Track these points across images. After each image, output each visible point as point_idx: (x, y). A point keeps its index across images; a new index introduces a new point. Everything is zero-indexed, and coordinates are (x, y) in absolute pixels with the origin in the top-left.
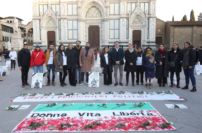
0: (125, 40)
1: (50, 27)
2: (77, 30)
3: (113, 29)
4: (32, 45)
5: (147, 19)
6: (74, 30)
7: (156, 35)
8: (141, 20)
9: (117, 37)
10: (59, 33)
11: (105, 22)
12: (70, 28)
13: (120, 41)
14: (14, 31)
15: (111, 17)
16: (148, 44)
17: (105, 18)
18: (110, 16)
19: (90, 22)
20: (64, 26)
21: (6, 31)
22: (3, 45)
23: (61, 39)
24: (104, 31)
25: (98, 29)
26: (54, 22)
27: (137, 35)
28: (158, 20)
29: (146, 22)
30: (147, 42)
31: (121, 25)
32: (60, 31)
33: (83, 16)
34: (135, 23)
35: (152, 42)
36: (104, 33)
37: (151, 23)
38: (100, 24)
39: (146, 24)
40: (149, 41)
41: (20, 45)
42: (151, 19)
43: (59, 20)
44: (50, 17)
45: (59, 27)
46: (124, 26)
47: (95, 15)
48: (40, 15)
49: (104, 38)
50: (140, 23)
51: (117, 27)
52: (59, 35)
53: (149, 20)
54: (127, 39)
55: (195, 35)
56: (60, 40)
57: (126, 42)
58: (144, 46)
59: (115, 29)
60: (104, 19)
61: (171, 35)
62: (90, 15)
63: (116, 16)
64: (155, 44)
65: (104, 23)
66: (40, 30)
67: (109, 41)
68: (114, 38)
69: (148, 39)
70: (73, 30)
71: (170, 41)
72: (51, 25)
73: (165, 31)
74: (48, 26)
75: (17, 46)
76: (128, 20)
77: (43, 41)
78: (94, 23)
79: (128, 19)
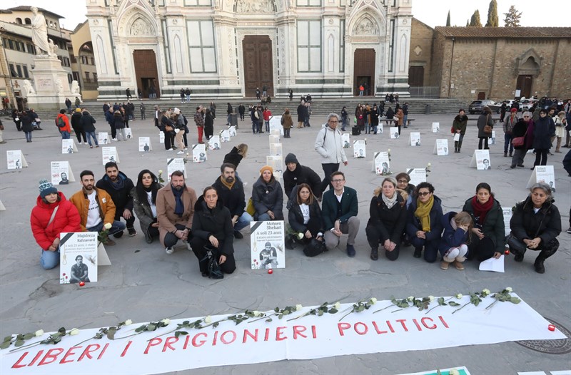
0: (337, 75)
1: (138, 40)
2: (214, 47)
3: (306, 47)
4: (96, 89)
5: (391, 20)
6: (205, 47)
7: (410, 62)
8: (376, 23)
9: (315, 66)
10: (165, 55)
11: (286, 27)
12: (195, 41)
13: (325, 78)
14: (38, 51)
15: (301, 14)
16: (391, 85)
17: (286, 14)
18: (298, 11)
19: (246, 25)
20: (178, 37)
21: (18, 49)
22: (15, 88)
23: (171, 73)
24: (283, 50)
25: (267, 45)
26: (149, 24)
27: (365, 61)
28: (416, 22)
29: (388, 28)
30: (390, 81)
31: (326, 34)
32: (167, 49)
33: (227, 10)
34: (360, 29)
35: (400, 81)
36: (284, 56)
37: (399, 31)
38: (272, 31)
39: (388, 33)
40: (393, 78)
41: (61, 90)
42: (400, 20)
43: (164, 18)
44: (136, 9)
45: (164, 38)
46: (333, 37)
47: (258, 8)
48: (106, 5)
49: (284, 70)
50: (373, 31)
51: (314, 41)
52: (166, 62)
53: (394, 23)
54: (340, 72)
55: (498, 63)
56: (169, 75)
57: (338, 80)
58: (381, 89)
59: (312, 47)
60: (282, 17)
61: (445, 61)
62: (244, 6)
63: (312, 11)
64: (407, 85)
65: (282, 30)
66: (113, 48)
67: (296, 77)
68: (309, 69)
69: (391, 71)
70: (202, 47)
71: (443, 76)
72: (140, 33)
73: (432, 52)
74: (132, 35)
75: (53, 92)
76: (342, 22)
77: (123, 78)
78: (256, 29)
79: (344, 20)
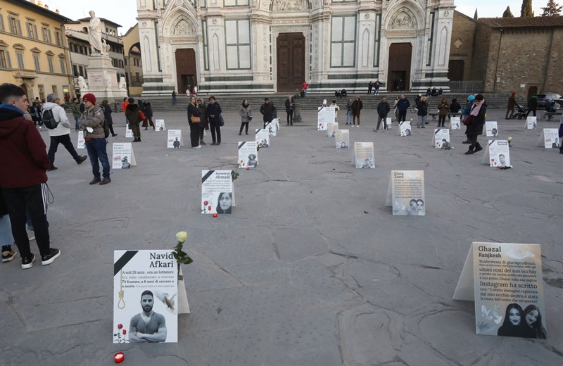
0: (371, 69)
1: (181, 40)
2: (250, 44)
3: (340, 42)
4: (141, 86)
5: (431, 13)
6: (242, 45)
7: (451, 55)
8: (414, 16)
9: (348, 61)
10: (204, 52)
11: (320, 23)
12: (232, 39)
13: (358, 73)
14: (93, 50)
15: (335, 9)
16: (429, 79)
17: (321, 11)
18: (333, 7)
19: (281, 23)
20: (217, 36)
21: (82, 53)
22: (76, 86)
23: (208, 70)
24: (317, 46)
25: (301, 42)
26: (191, 25)
27: (401, 54)
28: (458, 15)
29: (428, 20)
30: (427, 75)
31: (361, 29)
32: (206, 48)
33: (263, 8)
34: (396, 23)
35: (439, 75)
36: (317, 52)
37: (439, 24)
38: (307, 28)
39: (427, 26)
40: (431, 72)
41: (110, 85)
42: (441, 12)
43: (204, 19)
44: (180, 11)
45: (203, 37)
46: (368, 31)
47: (293, 6)
48: (154, 9)
49: (316, 65)
50: (410, 25)
51: (349, 36)
52: (205, 60)
53: (434, 16)
54: (374, 66)
55: (555, 54)
56: (207, 72)
57: (372, 75)
58: (417, 84)
59: (346, 42)
60: (318, 14)
61: (491, 54)
62: (280, 5)
63: (347, 7)
64: (446, 79)
65: (317, 27)
66: (158, 47)
67: (328, 72)
68: (342, 63)
69: (429, 65)
70: (238, 45)
71: (488, 70)
72: (183, 33)
73: (474, 45)
74: (176, 36)
75: (103, 87)
76: (378, 17)
77: (165, 75)
78: (291, 26)
79: (380, 15)
